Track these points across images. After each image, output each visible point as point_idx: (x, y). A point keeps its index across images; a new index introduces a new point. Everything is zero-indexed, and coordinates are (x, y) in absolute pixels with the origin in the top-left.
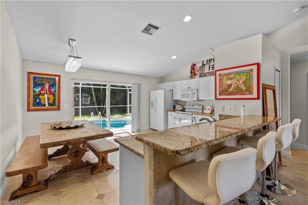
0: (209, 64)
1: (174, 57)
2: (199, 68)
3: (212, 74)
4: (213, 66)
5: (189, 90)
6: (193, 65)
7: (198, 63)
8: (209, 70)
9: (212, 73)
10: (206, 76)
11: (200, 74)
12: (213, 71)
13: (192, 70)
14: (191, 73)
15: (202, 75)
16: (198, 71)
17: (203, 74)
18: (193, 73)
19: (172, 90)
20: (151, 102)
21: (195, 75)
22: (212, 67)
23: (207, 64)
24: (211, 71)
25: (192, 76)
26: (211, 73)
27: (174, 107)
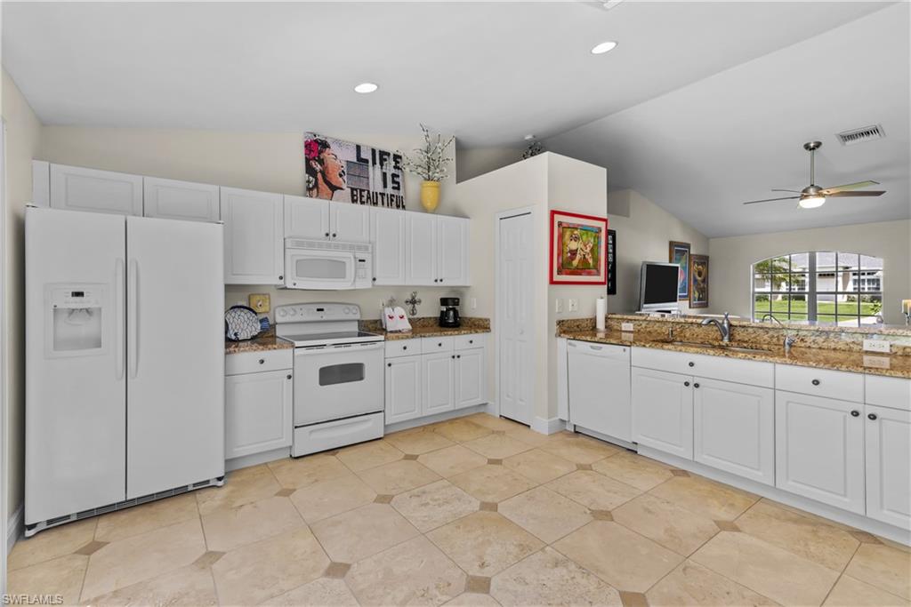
0: (382, 165)
2: (344, 164)
3: (394, 203)
4: (396, 179)
6: (316, 141)
7: (339, 143)
8: (385, 186)
9: (395, 200)
10: (375, 204)
11: (352, 190)
12: (395, 192)
13: (313, 163)
14: (310, 170)
15: (361, 196)
16: (345, 177)
17: (365, 194)
18: (319, 175)
21: (334, 188)
22: (394, 182)
23: (374, 163)
24: (389, 191)
25: (316, 185)
26: (392, 200)
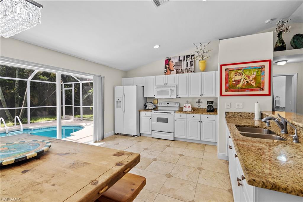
0: (187, 60)
1: (157, 47)
2: (175, 63)
3: (190, 71)
4: (191, 63)
5: (166, 87)
6: (168, 59)
7: (174, 58)
8: (187, 66)
9: (190, 70)
10: (183, 73)
11: (176, 70)
12: (191, 67)
13: (166, 65)
14: (166, 68)
15: (179, 71)
16: (175, 67)
17: (180, 70)
18: (168, 68)
19: (143, 86)
20: (116, 100)
21: (171, 71)
22: (190, 64)
23: (184, 60)
24: (189, 67)
25: (167, 71)
26: (189, 70)
27: (145, 105)
